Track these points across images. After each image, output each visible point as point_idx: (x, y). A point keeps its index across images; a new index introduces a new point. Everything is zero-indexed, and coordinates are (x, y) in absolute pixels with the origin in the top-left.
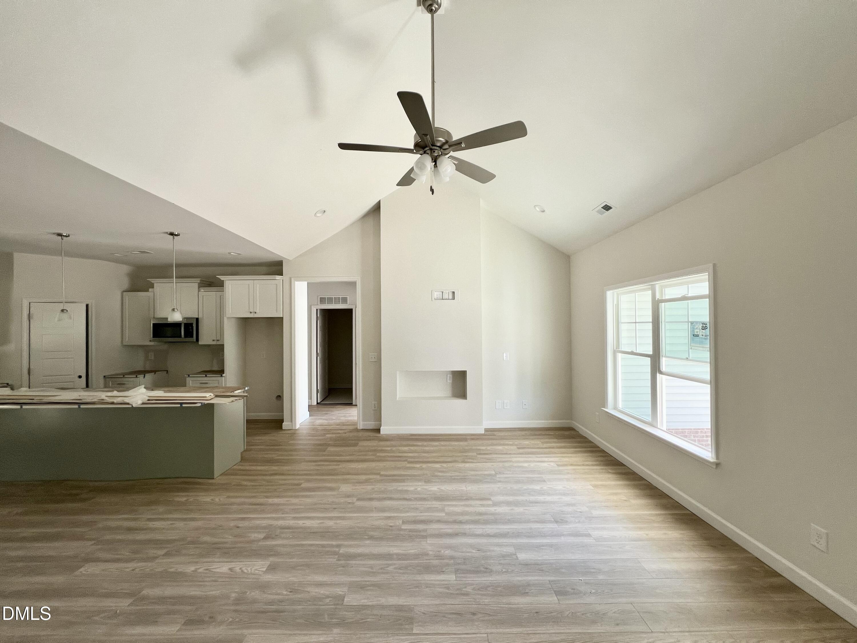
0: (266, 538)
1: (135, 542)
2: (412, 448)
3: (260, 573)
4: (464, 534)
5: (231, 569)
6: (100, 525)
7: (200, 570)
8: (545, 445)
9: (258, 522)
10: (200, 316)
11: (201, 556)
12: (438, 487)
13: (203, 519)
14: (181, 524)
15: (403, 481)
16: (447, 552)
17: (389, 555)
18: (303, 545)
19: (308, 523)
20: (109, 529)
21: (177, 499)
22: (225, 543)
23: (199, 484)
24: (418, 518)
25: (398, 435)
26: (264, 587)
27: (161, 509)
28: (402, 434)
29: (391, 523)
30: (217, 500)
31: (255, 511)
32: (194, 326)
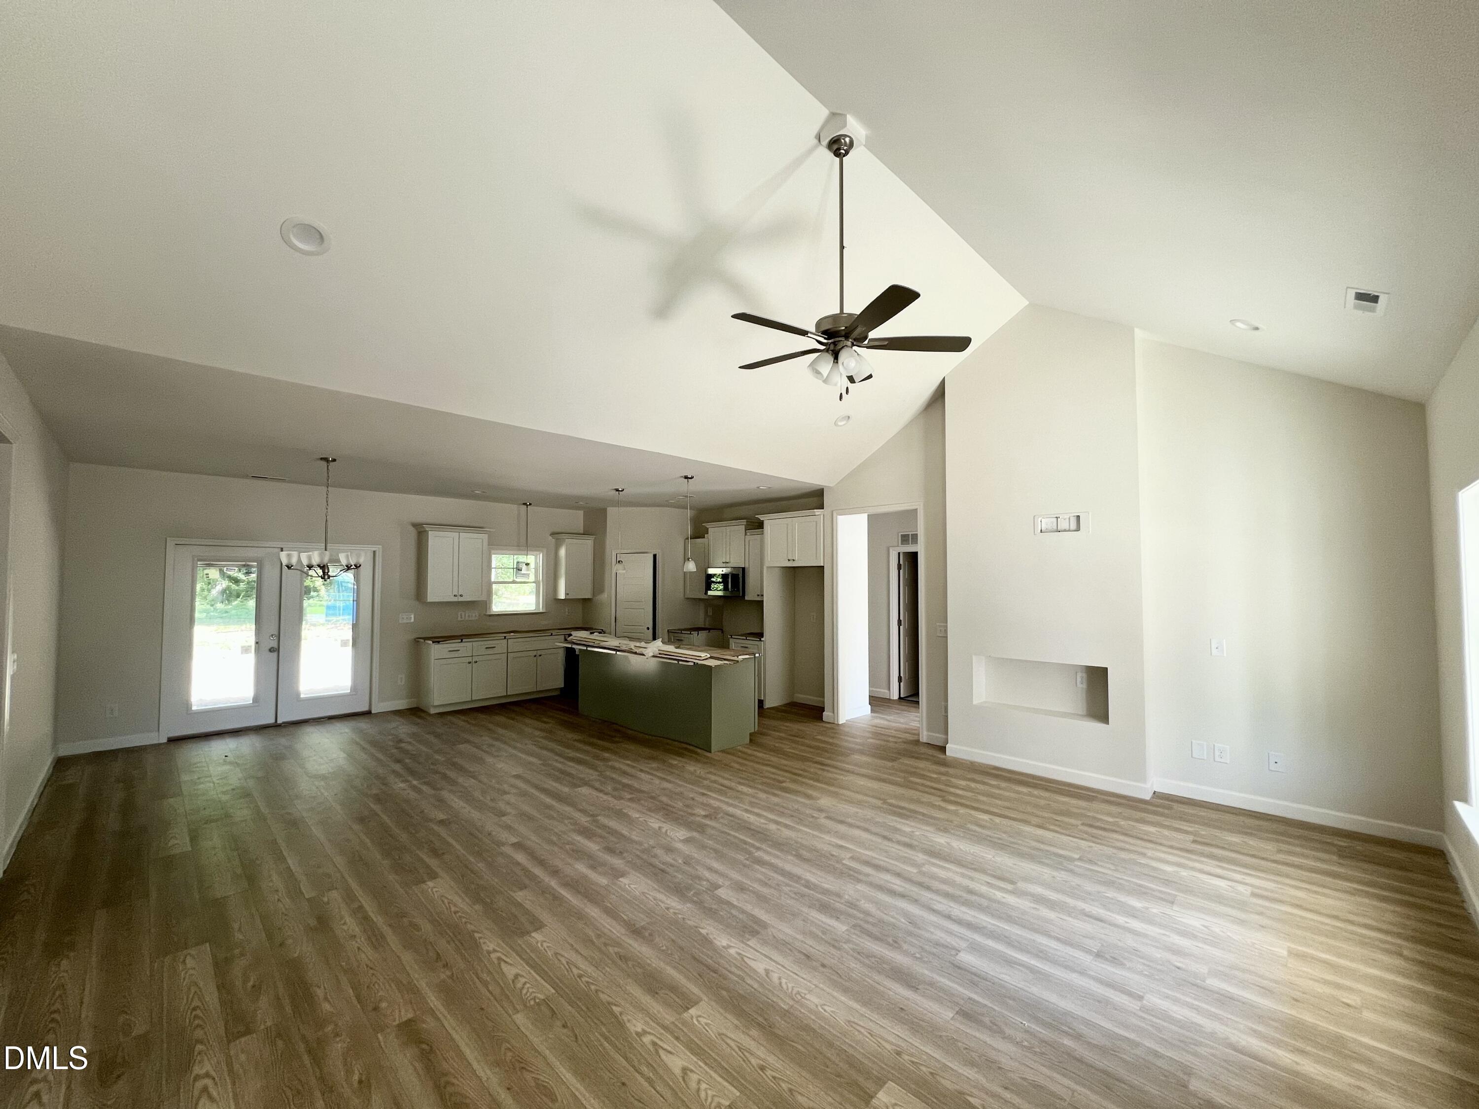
0: (706, 816)
1: (620, 783)
2: (973, 785)
3: (676, 839)
4: (916, 901)
5: (660, 828)
6: (610, 763)
7: (640, 819)
8: (1281, 857)
9: (712, 802)
10: (747, 566)
11: (650, 810)
12: (948, 840)
13: (673, 783)
14: (657, 781)
15: (907, 817)
16: (867, 905)
17: (799, 878)
18: (729, 834)
19: (752, 818)
20: (613, 768)
21: (670, 761)
22: (674, 807)
23: (696, 753)
24: (877, 861)
25: (972, 763)
26: (669, 850)
27: (654, 765)
28: (979, 763)
29: (835, 852)
30: (698, 772)
31: (719, 792)
32: (741, 576)
